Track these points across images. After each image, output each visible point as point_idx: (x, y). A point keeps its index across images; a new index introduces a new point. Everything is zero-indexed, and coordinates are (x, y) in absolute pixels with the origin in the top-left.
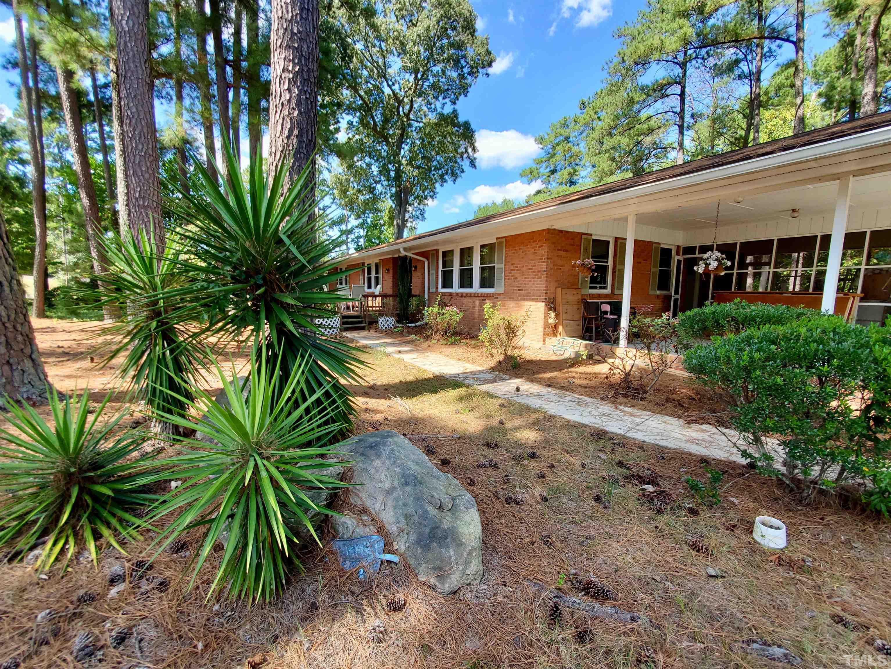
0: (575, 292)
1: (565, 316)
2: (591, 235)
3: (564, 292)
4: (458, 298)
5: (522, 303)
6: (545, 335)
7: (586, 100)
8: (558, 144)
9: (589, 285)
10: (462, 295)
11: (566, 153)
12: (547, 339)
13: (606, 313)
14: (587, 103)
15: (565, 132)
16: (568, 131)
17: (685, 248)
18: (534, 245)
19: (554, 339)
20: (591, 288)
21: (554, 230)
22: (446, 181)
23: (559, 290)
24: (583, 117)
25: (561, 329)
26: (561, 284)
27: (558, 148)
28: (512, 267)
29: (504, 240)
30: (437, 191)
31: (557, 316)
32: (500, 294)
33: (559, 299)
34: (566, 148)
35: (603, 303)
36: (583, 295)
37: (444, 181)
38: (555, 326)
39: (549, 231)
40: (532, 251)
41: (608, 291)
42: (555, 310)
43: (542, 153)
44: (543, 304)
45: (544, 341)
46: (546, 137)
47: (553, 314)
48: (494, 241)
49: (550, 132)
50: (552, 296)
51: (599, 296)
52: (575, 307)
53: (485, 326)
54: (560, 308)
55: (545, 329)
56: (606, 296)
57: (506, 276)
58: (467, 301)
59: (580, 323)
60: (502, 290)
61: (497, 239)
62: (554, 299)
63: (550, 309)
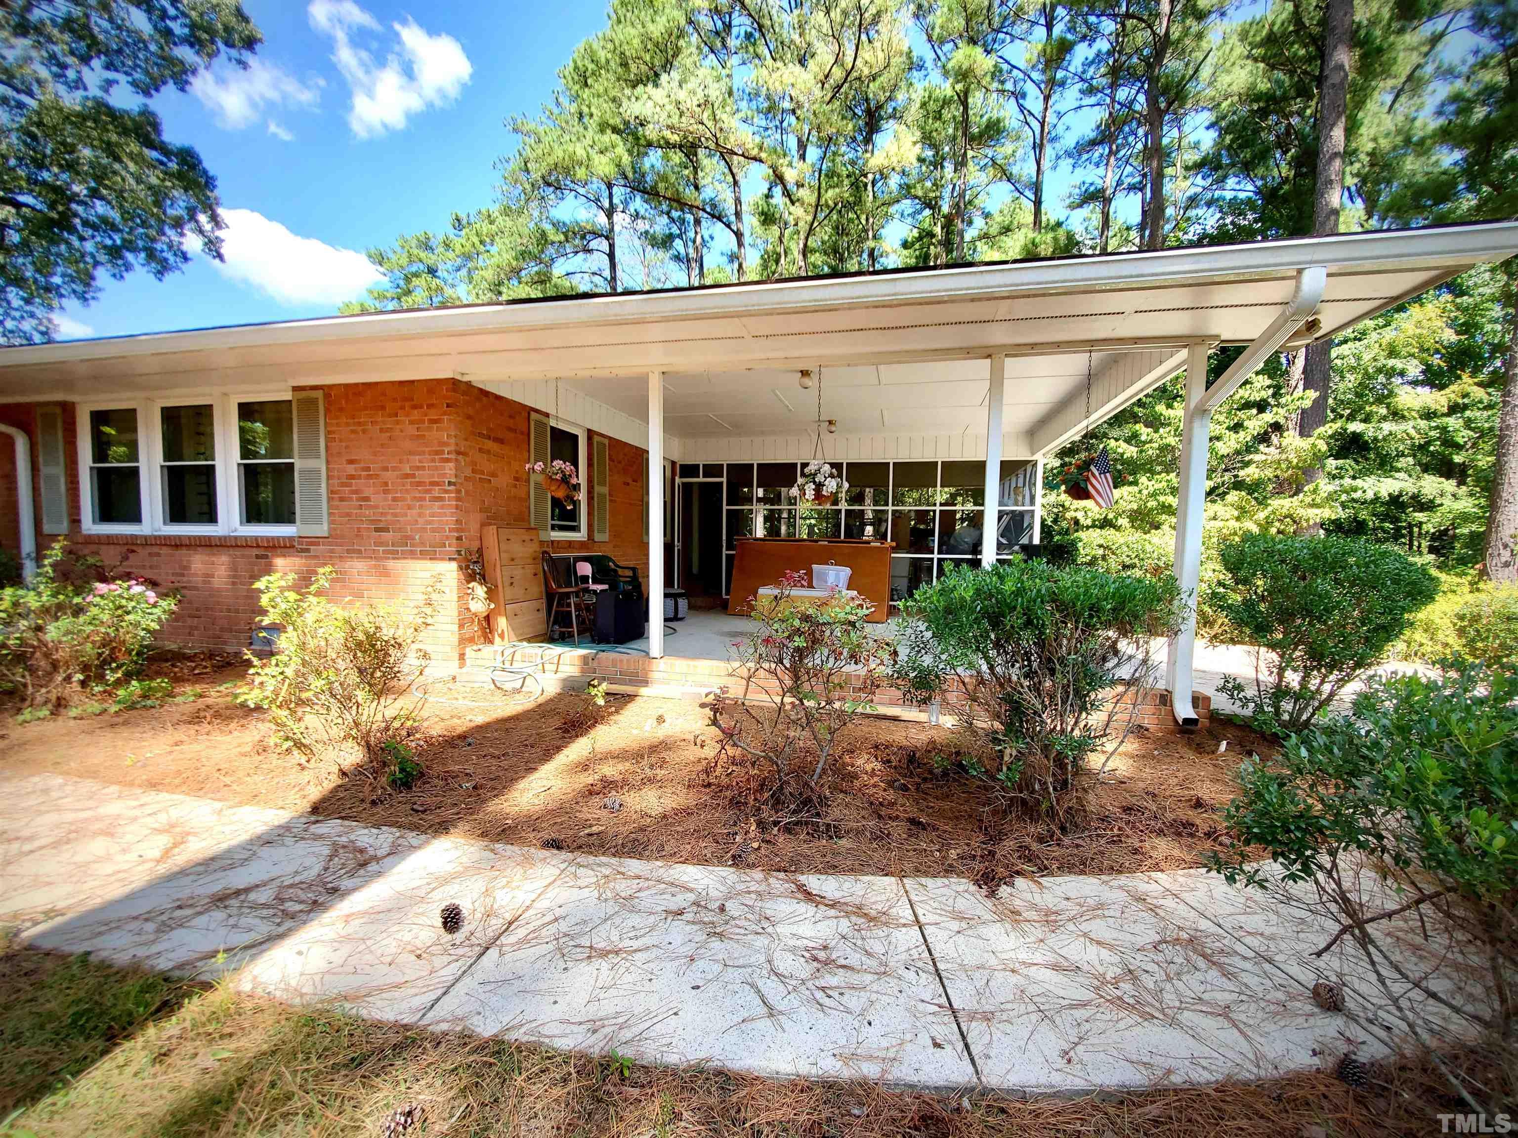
0: (527, 538)
1: (510, 593)
2: (547, 415)
3: (503, 537)
4: (164, 551)
5: (391, 564)
6: (465, 641)
7: (463, 216)
8: (416, 275)
9: (550, 522)
10: (177, 543)
11: (433, 294)
12: (469, 652)
13: (585, 579)
14: (464, 222)
15: (430, 259)
16: (434, 257)
17: (682, 467)
18: (416, 414)
19: (488, 651)
20: (553, 528)
21: (468, 384)
22: (128, 267)
23: (492, 529)
24: (461, 241)
25: (502, 623)
26: (491, 518)
27: (415, 281)
28: (351, 469)
29: (319, 394)
30: (98, 283)
31: (491, 595)
32: (315, 541)
33: (492, 554)
34: (433, 286)
35: (578, 559)
36: (542, 543)
37: (121, 269)
38: (487, 618)
39: (454, 384)
40: (411, 430)
41: (581, 535)
42: (483, 579)
43: (385, 282)
44: (454, 565)
45: (462, 656)
46: (391, 255)
47: (480, 591)
48: (288, 396)
49: (399, 249)
50: (475, 545)
51: (570, 544)
52: (530, 569)
53: (267, 653)
54: (499, 575)
55: (461, 626)
56: (582, 545)
57: (331, 492)
58: (198, 562)
59: (543, 604)
60: (322, 529)
61: (295, 389)
62: (480, 551)
63: (471, 578)
